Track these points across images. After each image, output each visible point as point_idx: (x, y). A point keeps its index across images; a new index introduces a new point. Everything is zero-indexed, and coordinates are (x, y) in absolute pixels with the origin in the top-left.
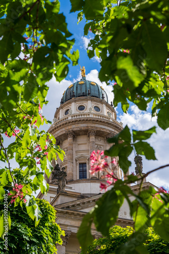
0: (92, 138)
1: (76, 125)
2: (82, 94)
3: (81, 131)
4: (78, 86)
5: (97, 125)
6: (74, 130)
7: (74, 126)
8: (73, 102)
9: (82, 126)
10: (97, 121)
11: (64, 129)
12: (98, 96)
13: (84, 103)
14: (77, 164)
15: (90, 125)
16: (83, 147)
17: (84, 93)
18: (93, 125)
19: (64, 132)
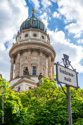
0: (41, 54)
1: (33, 45)
2: (35, 27)
3: (35, 49)
4: (33, 21)
5: (44, 48)
6: (32, 48)
7: (32, 46)
8: (31, 30)
9: (37, 47)
10: (45, 45)
11: (26, 46)
12: (43, 29)
13: (37, 33)
14: (31, 67)
15: (41, 47)
16: (35, 58)
17: (36, 26)
18: (42, 47)
19: (26, 48)
